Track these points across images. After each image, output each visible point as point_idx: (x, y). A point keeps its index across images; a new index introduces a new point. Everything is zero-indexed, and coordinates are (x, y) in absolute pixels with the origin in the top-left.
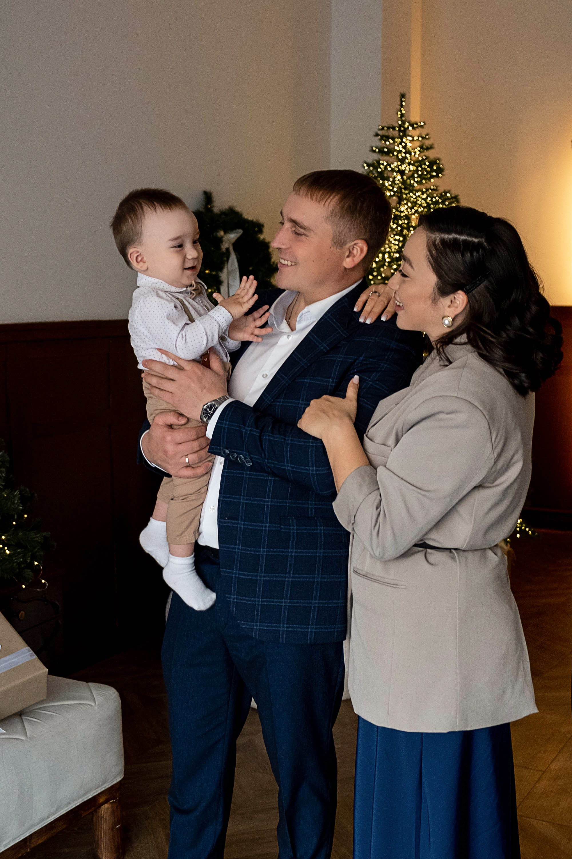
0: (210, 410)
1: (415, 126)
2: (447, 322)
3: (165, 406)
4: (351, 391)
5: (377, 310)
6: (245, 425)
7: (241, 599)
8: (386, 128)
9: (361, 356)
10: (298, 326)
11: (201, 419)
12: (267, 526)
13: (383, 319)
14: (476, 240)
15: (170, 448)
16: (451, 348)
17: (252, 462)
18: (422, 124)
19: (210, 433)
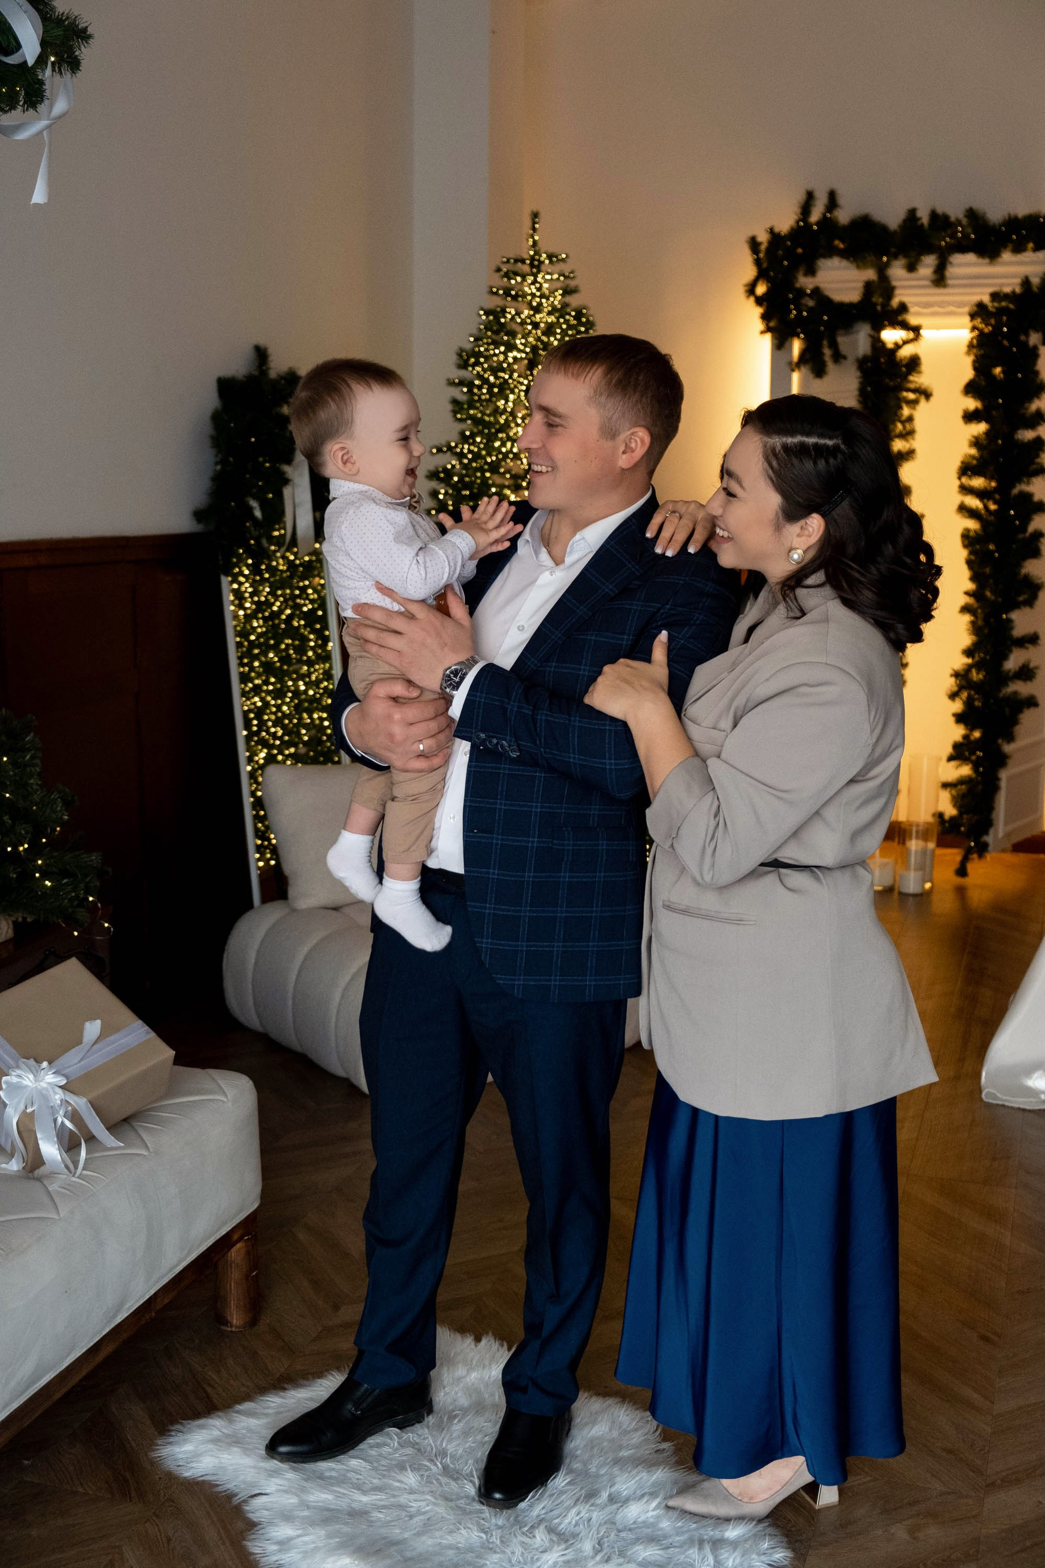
0: (455, 676)
1: (555, 259)
2: (796, 557)
3: (386, 669)
4: (659, 652)
5: (681, 538)
6: (510, 700)
7: (496, 944)
8: (512, 261)
9: (667, 604)
10: (569, 560)
11: (441, 688)
12: (534, 841)
13: (691, 550)
14: (830, 443)
15: (398, 731)
16: (800, 592)
17: (520, 751)
18: (564, 256)
19: (456, 710)
